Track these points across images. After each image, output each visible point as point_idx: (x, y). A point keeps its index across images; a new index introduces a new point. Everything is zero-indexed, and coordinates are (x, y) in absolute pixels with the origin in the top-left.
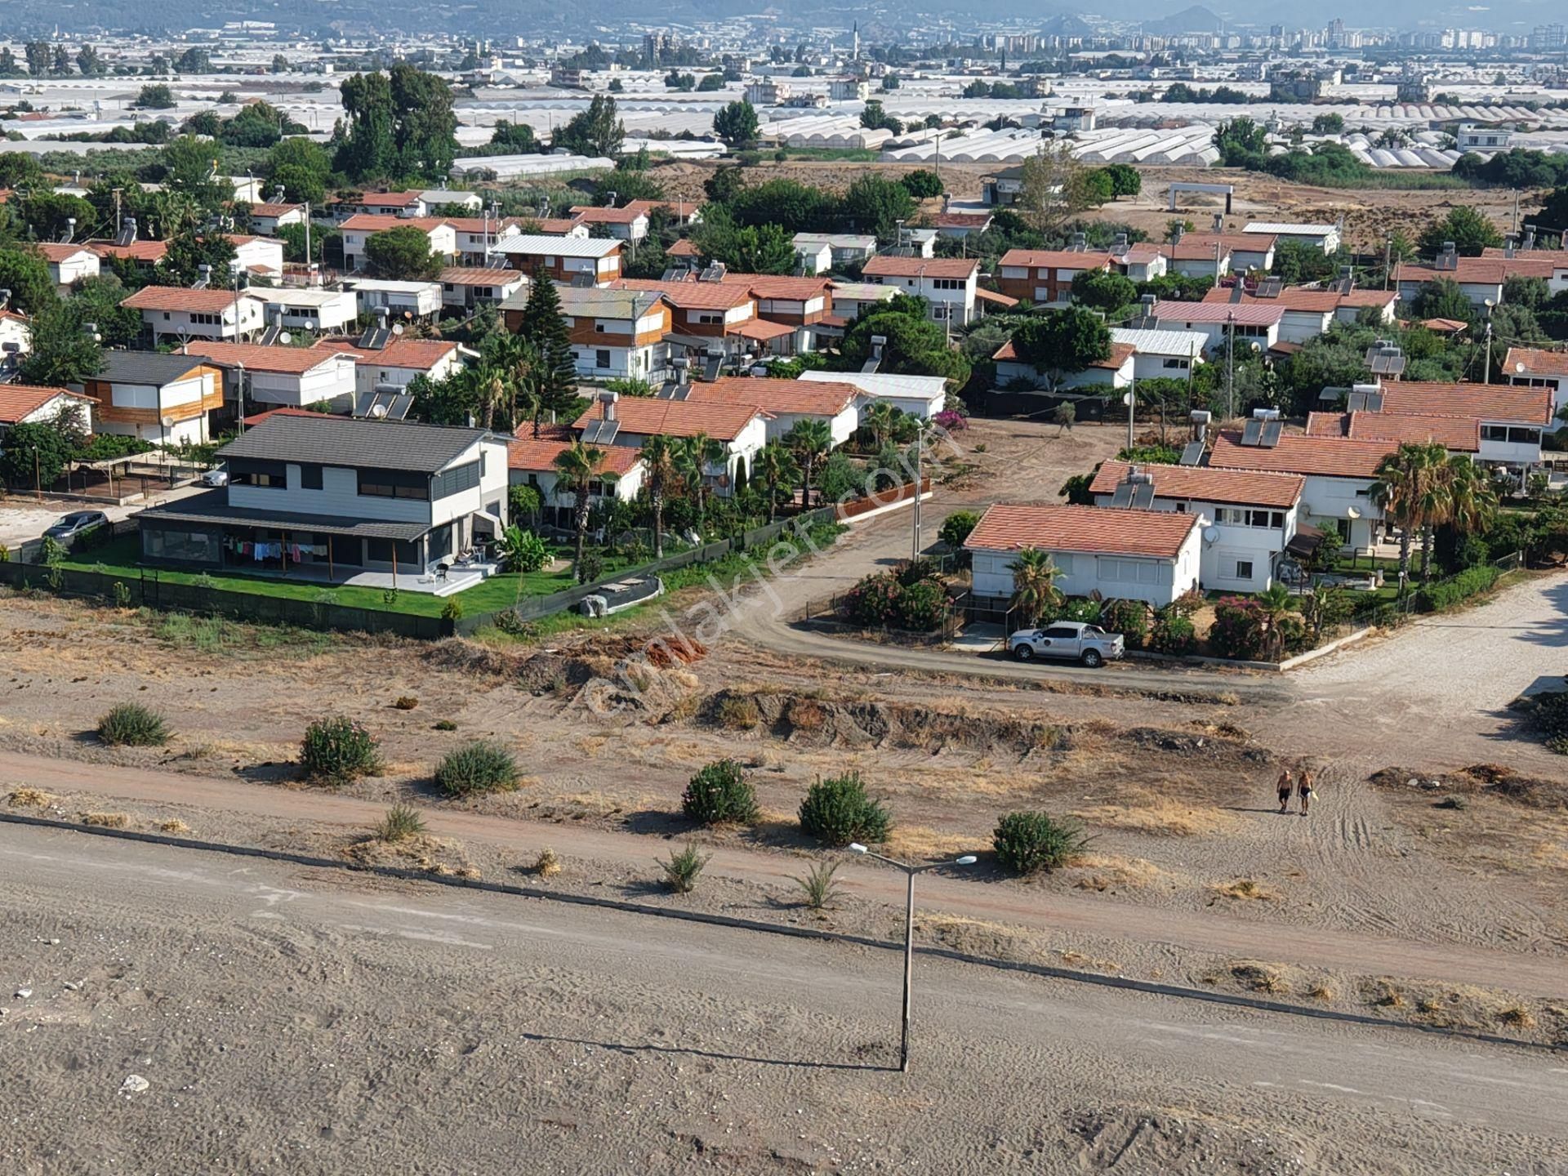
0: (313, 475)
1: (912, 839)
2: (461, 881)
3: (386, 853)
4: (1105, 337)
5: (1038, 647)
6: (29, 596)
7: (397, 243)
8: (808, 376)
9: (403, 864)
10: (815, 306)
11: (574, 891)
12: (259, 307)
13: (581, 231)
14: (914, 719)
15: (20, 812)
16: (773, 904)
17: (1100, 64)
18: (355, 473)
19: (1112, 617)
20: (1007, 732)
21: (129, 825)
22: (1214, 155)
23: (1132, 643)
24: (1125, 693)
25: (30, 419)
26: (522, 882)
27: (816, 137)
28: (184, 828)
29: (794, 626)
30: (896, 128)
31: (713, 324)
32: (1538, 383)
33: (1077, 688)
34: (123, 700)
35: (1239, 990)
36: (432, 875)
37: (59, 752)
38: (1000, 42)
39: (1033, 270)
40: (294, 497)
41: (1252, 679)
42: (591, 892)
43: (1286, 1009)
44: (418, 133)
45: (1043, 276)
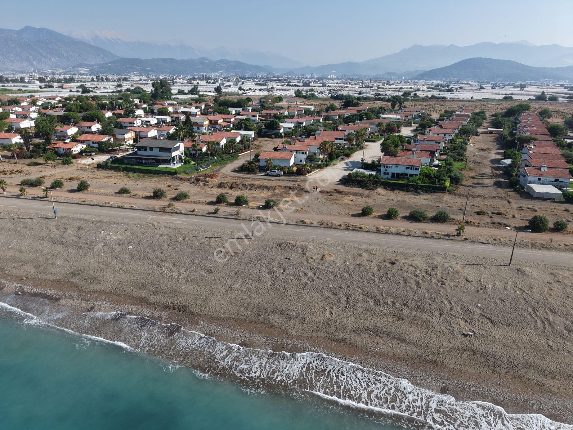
0: (151, 149)
1: (252, 204)
2: (181, 213)
3: (168, 209)
4: (279, 124)
5: (270, 174)
6: (105, 170)
7: (163, 110)
8: (232, 131)
9: (171, 211)
10: (233, 120)
11: (199, 214)
12: (140, 121)
13: (193, 108)
14: (252, 186)
15: (107, 205)
16: (231, 215)
17: (276, 80)
18: (158, 149)
19: (281, 169)
20: (266, 187)
21: (125, 206)
22: (294, 95)
23: (284, 173)
24: (283, 180)
25: (103, 141)
26: (191, 213)
27: (231, 92)
28: (135, 207)
29: (232, 172)
30: (244, 90)
31: (216, 123)
32: (343, 131)
33: (276, 180)
34: (122, 187)
35: (301, 224)
36: (176, 213)
37: (113, 195)
38: (260, 76)
39: (267, 114)
40: (148, 153)
41: (302, 178)
42: (202, 214)
43: (308, 226)
44: (165, 91)
45: (269, 115)
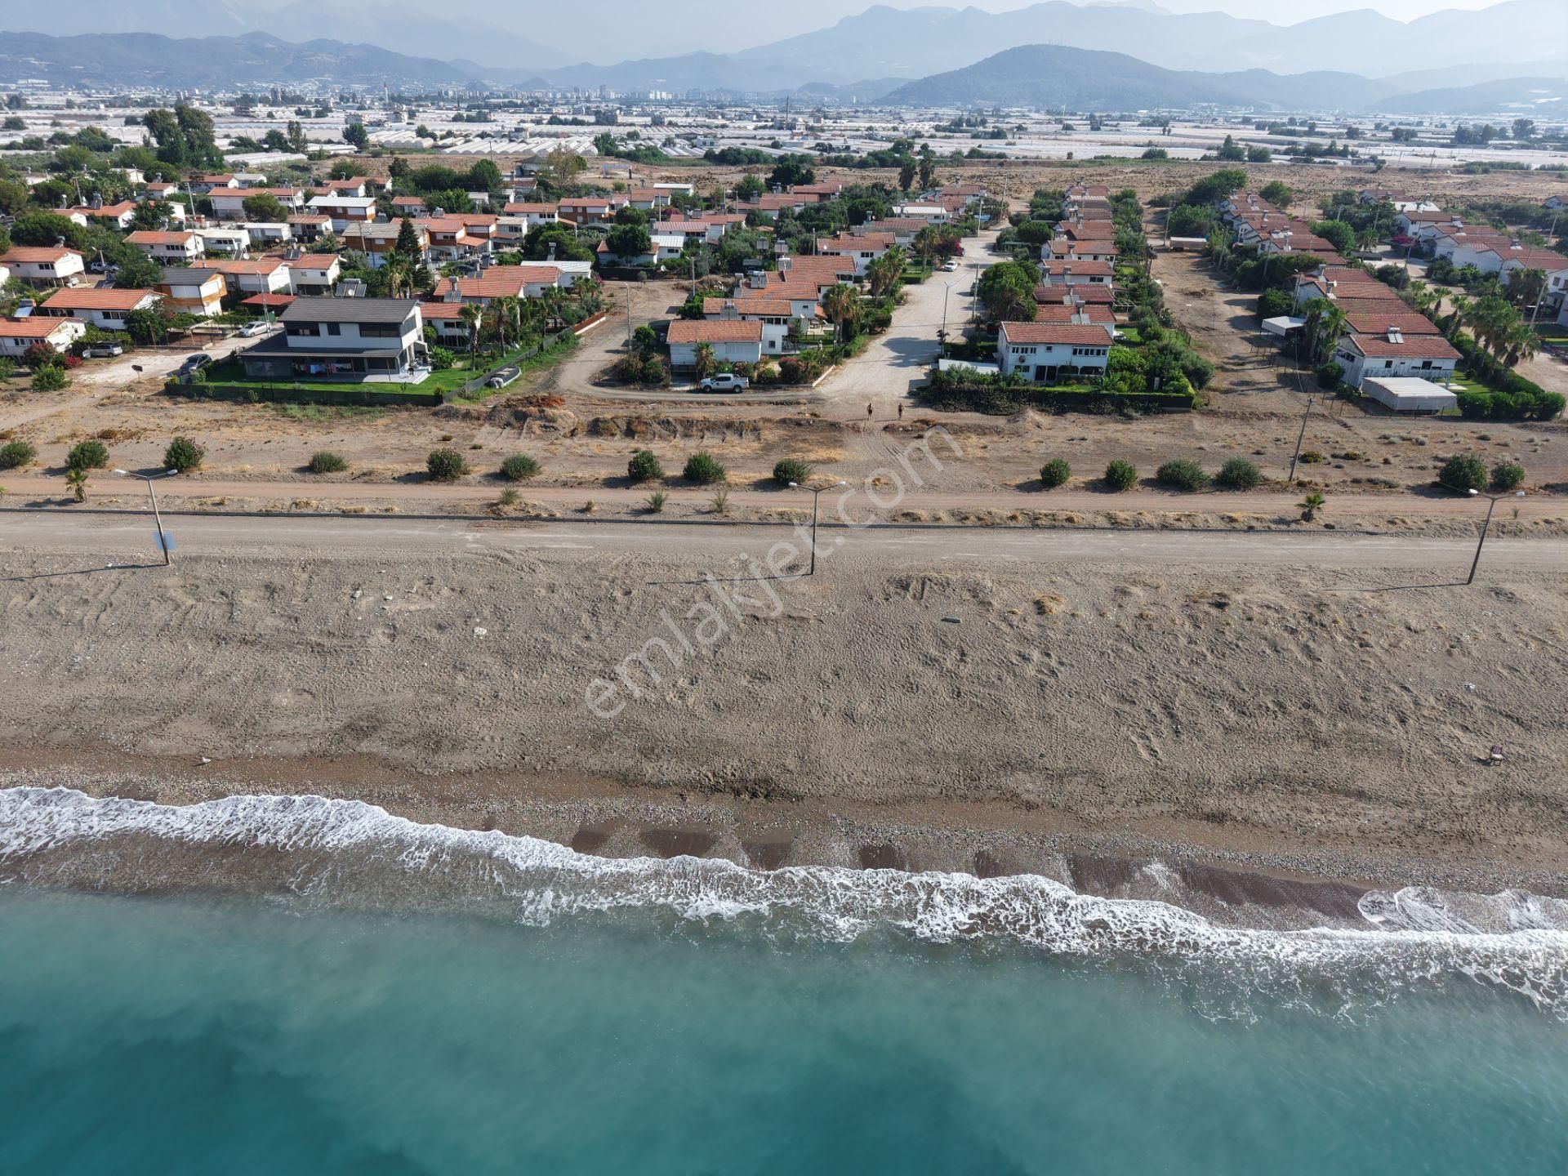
0: (334, 328)
1: (732, 476)
2: (552, 519)
3: (509, 510)
4: (649, 240)
5: (714, 386)
6: (199, 401)
7: (262, 203)
8: (524, 263)
9: (521, 514)
10: (492, 229)
11: (609, 517)
12: (200, 240)
13: (334, 193)
14: (688, 424)
15: (305, 511)
16: (699, 512)
17: (505, 105)
19: (741, 370)
20: (729, 425)
21: (367, 511)
22: (596, 151)
23: (751, 382)
24: (760, 403)
25: (137, 307)
26: (579, 516)
27: (397, 142)
28: (397, 510)
29: (596, 384)
30: (433, 136)
31: (450, 239)
32: (832, 254)
33: (740, 403)
35: (908, 522)
36: (538, 517)
37: (285, 479)
38: (451, 93)
39: (575, 208)
40: (325, 340)
41: (802, 393)
42: (617, 517)
43: (929, 527)
44: (198, 142)
45: (580, 210)
